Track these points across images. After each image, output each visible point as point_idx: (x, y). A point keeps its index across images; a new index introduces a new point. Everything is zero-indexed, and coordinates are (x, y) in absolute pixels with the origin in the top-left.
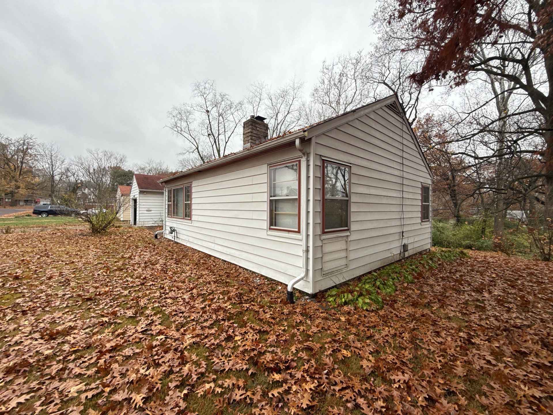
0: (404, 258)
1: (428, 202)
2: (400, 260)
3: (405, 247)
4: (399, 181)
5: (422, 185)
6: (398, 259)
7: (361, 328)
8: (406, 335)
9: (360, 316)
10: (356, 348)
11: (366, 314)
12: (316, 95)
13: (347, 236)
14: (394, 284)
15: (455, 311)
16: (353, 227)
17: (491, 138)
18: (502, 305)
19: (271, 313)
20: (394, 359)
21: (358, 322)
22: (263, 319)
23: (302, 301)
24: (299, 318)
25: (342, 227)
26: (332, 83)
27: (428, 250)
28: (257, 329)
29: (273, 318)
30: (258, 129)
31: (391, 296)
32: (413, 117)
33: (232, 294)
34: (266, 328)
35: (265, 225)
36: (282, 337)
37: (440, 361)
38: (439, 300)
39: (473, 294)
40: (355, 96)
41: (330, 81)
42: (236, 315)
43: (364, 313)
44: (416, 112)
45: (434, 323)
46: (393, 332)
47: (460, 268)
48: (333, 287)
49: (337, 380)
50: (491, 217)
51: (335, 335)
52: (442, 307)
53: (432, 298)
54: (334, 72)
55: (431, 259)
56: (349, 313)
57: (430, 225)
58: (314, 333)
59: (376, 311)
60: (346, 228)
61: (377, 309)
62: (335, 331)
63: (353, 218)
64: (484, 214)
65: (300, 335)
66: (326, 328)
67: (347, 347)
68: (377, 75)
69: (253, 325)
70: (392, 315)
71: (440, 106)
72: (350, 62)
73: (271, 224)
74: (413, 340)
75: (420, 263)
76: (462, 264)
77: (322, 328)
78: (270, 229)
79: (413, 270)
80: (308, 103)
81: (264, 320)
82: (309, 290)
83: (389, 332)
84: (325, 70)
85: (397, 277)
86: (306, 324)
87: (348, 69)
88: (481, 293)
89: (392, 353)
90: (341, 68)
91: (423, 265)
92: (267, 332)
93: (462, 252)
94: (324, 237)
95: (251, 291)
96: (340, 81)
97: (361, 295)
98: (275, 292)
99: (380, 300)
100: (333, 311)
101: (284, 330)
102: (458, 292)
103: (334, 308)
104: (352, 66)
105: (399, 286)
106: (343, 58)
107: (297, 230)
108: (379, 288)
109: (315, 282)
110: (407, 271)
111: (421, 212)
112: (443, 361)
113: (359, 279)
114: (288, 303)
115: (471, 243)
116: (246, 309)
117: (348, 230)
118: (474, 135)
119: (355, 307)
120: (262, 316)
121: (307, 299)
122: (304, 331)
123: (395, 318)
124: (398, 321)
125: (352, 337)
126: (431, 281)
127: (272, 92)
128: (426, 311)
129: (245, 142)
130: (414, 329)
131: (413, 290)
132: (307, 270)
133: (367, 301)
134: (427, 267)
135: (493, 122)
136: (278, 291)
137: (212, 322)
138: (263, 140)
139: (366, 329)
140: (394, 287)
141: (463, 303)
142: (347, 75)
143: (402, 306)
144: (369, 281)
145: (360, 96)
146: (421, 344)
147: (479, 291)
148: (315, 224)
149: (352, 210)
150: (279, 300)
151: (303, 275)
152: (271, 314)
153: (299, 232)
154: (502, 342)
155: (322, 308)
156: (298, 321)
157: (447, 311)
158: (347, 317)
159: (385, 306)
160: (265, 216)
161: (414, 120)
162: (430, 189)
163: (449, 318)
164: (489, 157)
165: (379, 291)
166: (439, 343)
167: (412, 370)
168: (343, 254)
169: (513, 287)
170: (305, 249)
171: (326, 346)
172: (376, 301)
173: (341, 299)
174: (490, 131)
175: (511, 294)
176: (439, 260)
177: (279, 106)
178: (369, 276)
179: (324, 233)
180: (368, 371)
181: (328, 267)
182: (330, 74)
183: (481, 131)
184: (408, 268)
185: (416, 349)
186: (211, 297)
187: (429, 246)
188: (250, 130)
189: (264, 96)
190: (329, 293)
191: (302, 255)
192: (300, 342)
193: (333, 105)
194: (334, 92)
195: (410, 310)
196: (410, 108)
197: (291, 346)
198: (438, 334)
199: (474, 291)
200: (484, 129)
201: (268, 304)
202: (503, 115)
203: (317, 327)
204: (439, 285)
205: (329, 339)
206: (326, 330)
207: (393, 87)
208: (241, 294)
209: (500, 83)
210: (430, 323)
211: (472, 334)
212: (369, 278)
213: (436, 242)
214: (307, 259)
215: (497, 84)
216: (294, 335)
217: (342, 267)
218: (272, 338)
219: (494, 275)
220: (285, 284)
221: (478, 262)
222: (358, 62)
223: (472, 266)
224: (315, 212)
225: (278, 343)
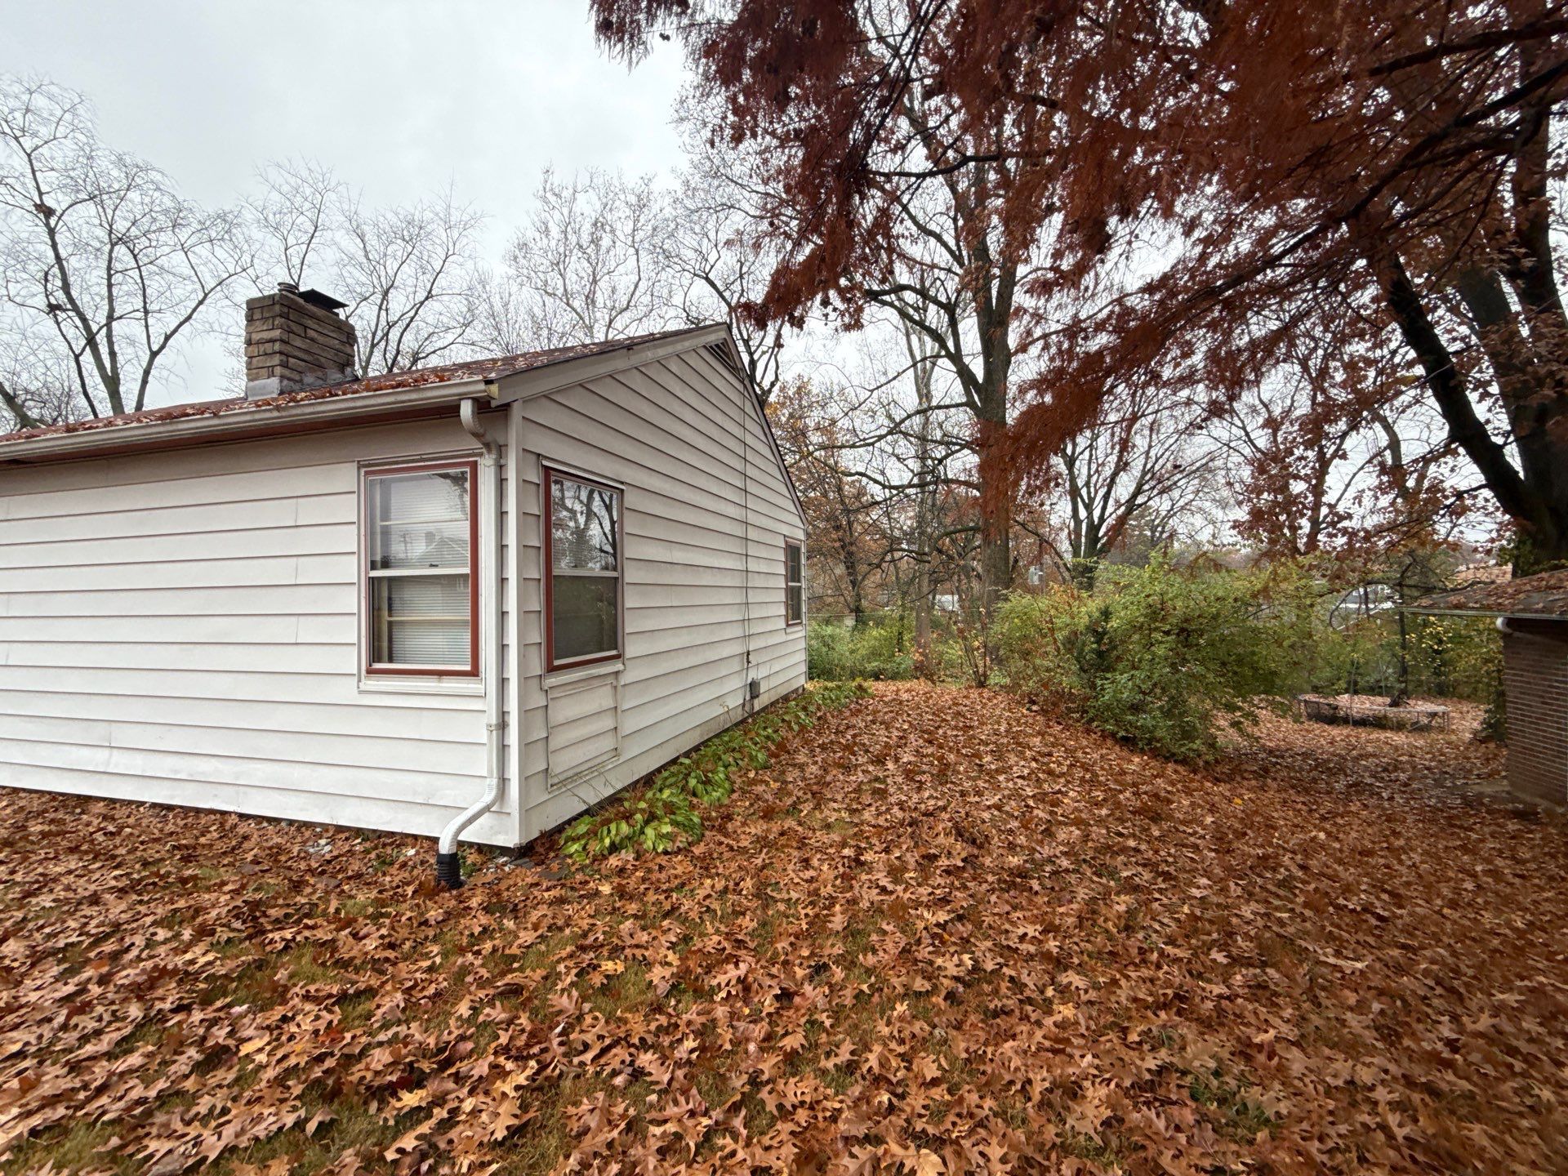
0: (752, 715)
1: (799, 581)
2: (744, 721)
3: (753, 688)
4: (738, 530)
5: (786, 542)
6: (739, 719)
7: (651, 897)
8: (748, 884)
9: (649, 871)
10: (637, 946)
11: (664, 863)
12: (522, 261)
13: (617, 673)
14: (728, 778)
15: (838, 810)
16: (632, 649)
17: (907, 448)
18: (912, 780)
19: (384, 931)
20: (719, 943)
21: (642, 887)
22: (352, 959)
23: (490, 874)
24: (477, 922)
25: (602, 650)
26: (573, 239)
27: (800, 690)
28: (330, 996)
29: (392, 946)
30: (311, 333)
31: (721, 806)
32: (770, 377)
33: (214, 913)
34: (367, 979)
35: (352, 659)
36: (423, 989)
37: (807, 915)
38: (814, 794)
39: (871, 768)
40: (637, 294)
41: (565, 232)
42: (240, 978)
43: (658, 860)
44: (777, 366)
45: (802, 844)
46: (720, 884)
47: (854, 721)
48: (581, 815)
49: (589, 1037)
51: (585, 935)
52: (817, 807)
53: (800, 794)
54: (577, 209)
55: (805, 709)
56: (621, 871)
57: (803, 634)
58: (528, 947)
59: (684, 851)
60: (614, 653)
61: (690, 844)
62: (585, 924)
63: (631, 624)
65: (483, 966)
66: (560, 923)
67: (616, 952)
68: (689, 254)
69: (312, 988)
70: (723, 848)
72: (622, 197)
73: (375, 655)
74: (760, 893)
75: (783, 721)
76: (856, 713)
77: (550, 928)
78: (370, 672)
79: (768, 738)
80: (497, 280)
81: (358, 962)
82: (510, 837)
83: (713, 887)
84: (552, 199)
85: (735, 759)
86: (501, 930)
87: (616, 214)
88: (884, 764)
89: (717, 932)
90: (598, 206)
91: (789, 723)
92: (371, 992)
93: (860, 687)
94: (553, 680)
95: (297, 886)
96: (595, 242)
97: (651, 818)
98: (393, 871)
99: (696, 820)
100: (579, 877)
101: (431, 969)
102: (847, 769)
103: (582, 869)
104: (628, 212)
105: (739, 781)
106: (601, 180)
107: (468, 668)
108: (694, 794)
109: (526, 812)
110: (756, 744)
111: (786, 603)
112: (811, 913)
113: (648, 781)
114: (443, 890)
116: (280, 946)
117: (617, 657)
118: (881, 438)
119: (637, 852)
120: (348, 948)
121: (505, 864)
122: (495, 950)
123: (726, 855)
124: (732, 859)
125: (628, 924)
126: (801, 758)
127: (366, 213)
128: (789, 823)
129: (253, 372)
130: (764, 867)
131: (767, 784)
132: (503, 781)
133: (667, 829)
134: (796, 728)
135: (909, 416)
136: (404, 865)
137: (126, 1032)
138: (336, 376)
139: (662, 897)
140: (727, 785)
141: (855, 791)
142: (613, 231)
143: (744, 824)
144: (672, 780)
145: (649, 298)
146: (774, 894)
147: (879, 761)
148: (524, 646)
149: (628, 604)
150: (410, 890)
151: (489, 797)
152: (382, 937)
153: (474, 673)
154: (904, 847)
155: (548, 874)
156: (477, 930)
157: (826, 812)
158: (617, 880)
159: (707, 833)
160: (353, 631)
161: (773, 385)
162: (803, 550)
163: (828, 827)
164: (903, 487)
165: (695, 801)
166: (807, 881)
167: (756, 953)
168: (607, 723)
169: (930, 742)
170: (494, 721)
171: (561, 968)
172: (686, 827)
173: (602, 840)
174: (906, 435)
175: (927, 756)
176: (819, 709)
177: (392, 265)
178: (674, 769)
179: (551, 669)
180: (663, 988)
181: (564, 763)
182: (565, 211)
183: (890, 433)
184: (758, 734)
185: (765, 907)
186: (109, 947)
187: (802, 681)
188: (276, 333)
189: (333, 217)
190: (569, 832)
191: (484, 740)
192: (482, 983)
193: (576, 304)
194: (577, 267)
195: (757, 828)
196: (764, 353)
197: (454, 1005)
198: (806, 863)
199: (872, 762)
200: (895, 429)
201: (371, 910)
202: (925, 406)
203: (536, 928)
204: (815, 763)
205: (569, 949)
206: (561, 929)
207: (727, 294)
208: (254, 905)
209: (919, 339)
210: (795, 844)
211: (863, 845)
212: (673, 775)
213: (815, 670)
214: (503, 748)
215: (914, 339)
216: (465, 970)
217: (605, 757)
218: (393, 1000)
219: (906, 726)
220: (428, 838)
221: (886, 703)
222: (641, 205)
223: (875, 712)
224: (524, 613)
225: (410, 1011)
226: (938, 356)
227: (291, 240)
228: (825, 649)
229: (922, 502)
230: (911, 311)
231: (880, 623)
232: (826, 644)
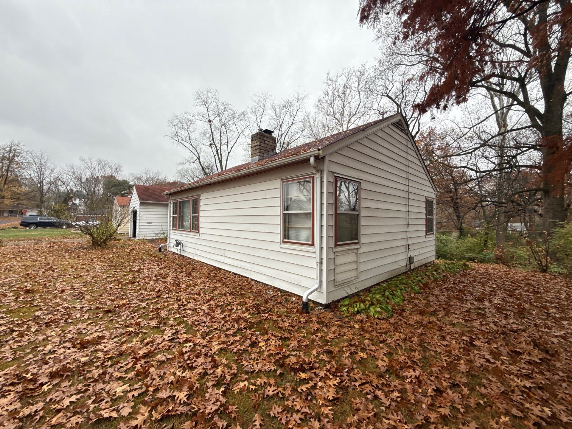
0: (410, 270)
1: (432, 216)
2: (406, 272)
3: (411, 260)
4: (405, 195)
5: (426, 199)
6: (405, 271)
7: (374, 334)
8: (415, 339)
9: (372, 324)
10: (371, 350)
11: (378, 322)
12: (320, 106)
13: (358, 249)
14: (402, 294)
15: (458, 318)
16: (363, 240)
17: (491, 153)
18: (501, 312)
19: (290, 321)
20: (405, 359)
21: (370, 329)
22: (283, 327)
23: (317, 312)
24: (316, 326)
25: (352, 240)
26: (336, 94)
27: (432, 263)
28: (278, 336)
29: (292, 326)
30: (266, 142)
31: (399, 305)
33: (249, 305)
34: (287, 335)
35: (278, 238)
36: (302, 343)
37: (446, 360)
38: (444, 309)
39: (475, 303)
40: (359, 108)
41: (334, 92)
42: (256, 324)
43: (375, 320)
44: (419, 125)
45: (440, 329)
46: (403, 337)
47: (463, 279)
48: (347, 297)
49: (357, 377)
50: (493, 229)
51: (351, 340)
52: (446, 314)
53: (437, 307)
54: (338, 83)
55: (436, 271)
56: (362, 321)
57: (434, 238)
58: (332, 339)
59: (386, 319)
60: (357, 241)
61: (388, 317)
62: (351, 336)
63: (363, 231)
64: (486, 226)
65: (319, 341)
66: (342, 334)
67: (363, 350)
68: (380, 88)
69: (274, 333)
70: (402, 322)
71: (442, 121)
72: (354, 74)
73: (284, 237)
74: (421, 344)
75: (426, 275)
76: (464, 276)
77: (339, 334)
78: (283, 242)
79: (419, 281)
80: (312, 114)
81: (284, 328)
82: (323, 300)
83: (400, 336)
84: (329, 82)
85: (405, 288)
86: (323, 331)
87: (352, 81)
88: (483, 302)
89: (404, 355)
90: (345, 80)
91: (429, 276)
92: (288, 339)
93: (465, 264)
94: (336, 249)
95: (267, 302)
96: (344, 93)
97: (372, 304)
98: (289, 303)
99: (390, 309)
100: (346, 319)
101: (304, 337)
102: (462, 301)
103: (347, 317)
104: (356, 79)
105: (407, 296)
106: (347, 70)
107: (311, 243)
108: (388, 298)
109: (328, 293)
110: (414, 283)
111: (426, 225)
112: (448, 360)
113: (368, 290)
114: (304, 313)
115: (474, 256)
116: (265, 318)
117: (358, 243)
118: (476, 149)
119: (367, 315)
120: (282, 325)
121: (321, 309)
122: (322, 337)
123: (404, 325)
124: (407, 327)
125: (366, 341)
126: (436, 292)
127: (276, 102)
128: (432, 319)
129: (253, 155)
130: (422, 334)
131: (420, 300)
132: (321, 282)
133: (378, 309)
135: (493, 137)
136: (292, 302)
137: (235, 330)
138: (271, 153)
139: (378, 335)
140: (402, 297)
141: (466, 312)
142: (351, 88)
143: (411, 315)
144: (378, 291)
145: (364, 108)
146: (428, 347)
147: (480, 300)
148: (328, 237)
149: (362, 224)
150: (295, 311)
151: (317, 286)
152: (289, 323)
153: (312, 245)
154: (499, 344)
155: (336, 317)
156: (316, 329)
157: (451, 318)
158: (360, 324)
159: (395, 315)
160: (279, 229)
161: (417, 132)
162: (434, 202)
163: (453, 325)
164: (490, 171)
165: (388, 301)
166: (444, 346)
167: (423, 368)
168: (354, 266)
169: (510, 296)
170: (318, 261)
171: (344, 349)
172: (386, 310)
173: (354, 308)
174: (490, 146)
175: (509, 302)
176: (443, 271)
177: (283, 116)
178: (378, 287)
179: (336, 245)
180: (383, 369)
181: (340, 278)
182: (334, 85)
183: (482, 146)
184: (414, 279)
185: (425, 351)
186: (229, 308)
187: (433, 259)
188: (258, 143)
189: (268, 106)
190: (342, 303)
191: (315, 267)
192: (320, 347)
193: (337, 117)
194: (338, 103)
195: (417, 318)
196: (413, 121)
197: (312, 350)
198: (443, 338)
199: (476, 300)
200: (485, 144)
201: (285, 314)
202: (503, 130)
203: (334, 333)
204: (444, 295)
205: (346, 344)
206: (343, 336)
207: (396, 100)
208: (258, 305)
209: (499, 99)
210: (436, 328)
211: (474, 337)
212: (378, 289)
213: (440, 255)
214: (321, 270)
215: (496, 100)
216: (313, 341)
217: (353, 279)
218: (294, 343)
219: (494, 286)
220: (298, 295)
221: (480, 273)
222: (362, 74)
223: (475, 277)
224: (328, 226)
225: (299, 348)
226: (512, 105)
227: (258, 116)
228: (442, 246)
229: (500, 177)
230: (494, 86)
231: (473, 235)
232: (442, 243)
